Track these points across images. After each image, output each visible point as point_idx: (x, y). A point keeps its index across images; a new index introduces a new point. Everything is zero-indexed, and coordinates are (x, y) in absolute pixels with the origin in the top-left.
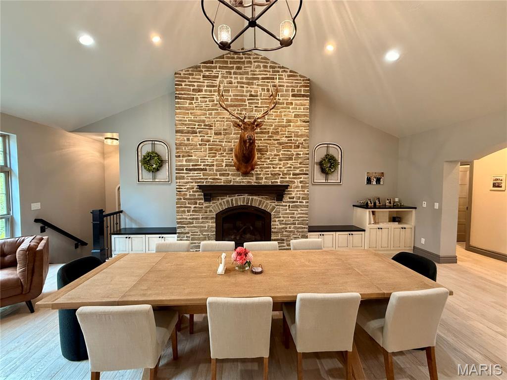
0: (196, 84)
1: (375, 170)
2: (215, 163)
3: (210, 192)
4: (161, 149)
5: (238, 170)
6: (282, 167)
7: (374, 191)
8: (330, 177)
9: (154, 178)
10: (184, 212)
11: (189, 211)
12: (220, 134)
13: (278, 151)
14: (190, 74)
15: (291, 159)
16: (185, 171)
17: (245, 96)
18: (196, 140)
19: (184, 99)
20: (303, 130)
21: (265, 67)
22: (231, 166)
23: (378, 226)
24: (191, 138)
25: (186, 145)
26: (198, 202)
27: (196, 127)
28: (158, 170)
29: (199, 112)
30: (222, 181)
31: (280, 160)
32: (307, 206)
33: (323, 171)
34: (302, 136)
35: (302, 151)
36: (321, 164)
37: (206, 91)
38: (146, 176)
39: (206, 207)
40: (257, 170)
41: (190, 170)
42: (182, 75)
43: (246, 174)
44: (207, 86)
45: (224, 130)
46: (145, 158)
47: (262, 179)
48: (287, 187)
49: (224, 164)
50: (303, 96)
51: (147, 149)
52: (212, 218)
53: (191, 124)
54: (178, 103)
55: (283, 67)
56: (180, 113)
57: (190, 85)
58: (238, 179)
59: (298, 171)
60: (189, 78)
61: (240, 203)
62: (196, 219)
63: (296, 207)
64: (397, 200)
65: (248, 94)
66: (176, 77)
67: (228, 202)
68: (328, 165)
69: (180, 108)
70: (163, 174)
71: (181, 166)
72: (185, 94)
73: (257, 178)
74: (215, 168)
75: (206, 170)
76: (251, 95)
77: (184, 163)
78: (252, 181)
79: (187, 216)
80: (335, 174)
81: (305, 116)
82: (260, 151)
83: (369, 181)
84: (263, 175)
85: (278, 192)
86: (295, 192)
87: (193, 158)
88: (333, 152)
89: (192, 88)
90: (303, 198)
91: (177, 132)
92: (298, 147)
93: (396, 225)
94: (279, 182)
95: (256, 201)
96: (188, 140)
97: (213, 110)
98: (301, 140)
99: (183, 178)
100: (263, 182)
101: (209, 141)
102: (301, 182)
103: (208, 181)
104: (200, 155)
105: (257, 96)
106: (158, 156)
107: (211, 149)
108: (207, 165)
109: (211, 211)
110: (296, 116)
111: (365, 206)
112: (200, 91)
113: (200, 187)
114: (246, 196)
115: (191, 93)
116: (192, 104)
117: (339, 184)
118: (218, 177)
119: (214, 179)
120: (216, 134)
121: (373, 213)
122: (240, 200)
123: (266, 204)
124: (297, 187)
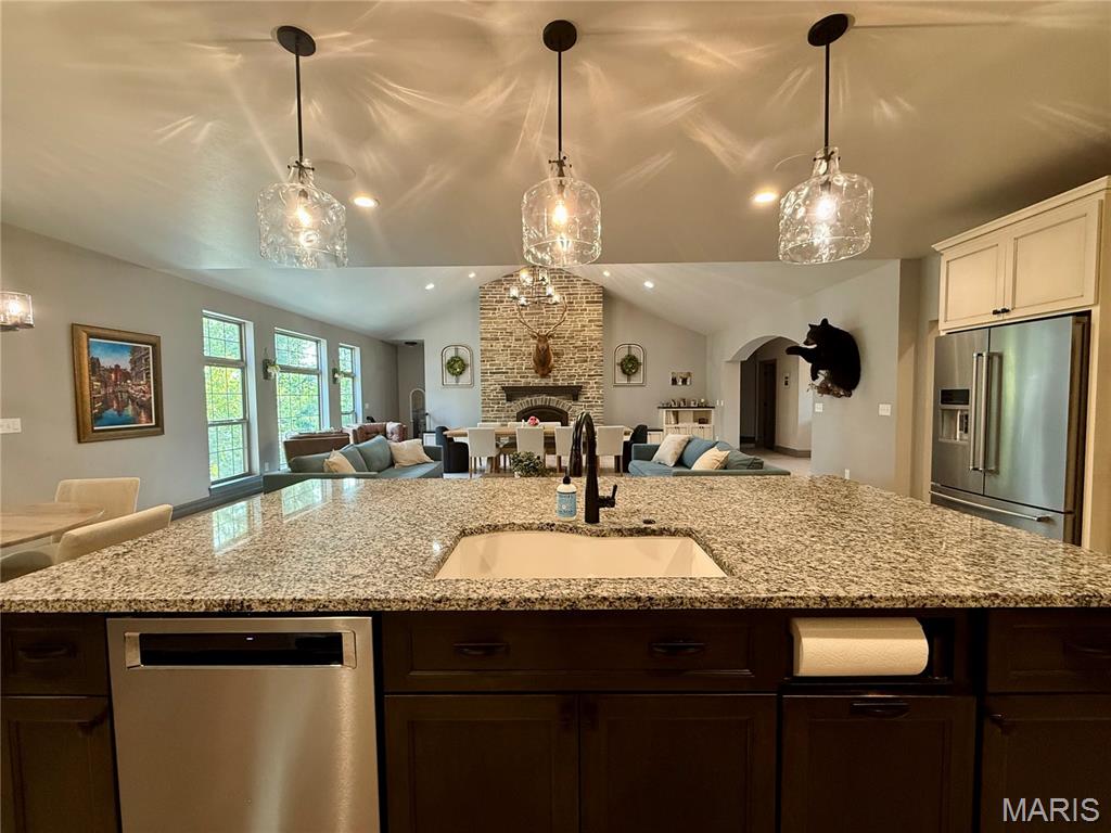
0: (498, 296)
1: (681, 371)
2: (516, 367)
3: (512, 393)
4: (464, 353)
5: (536, 372)
6: (577, 369)
7: (680, 392)
8: (632, 378)
9: (458, 381)
10: (488, 411)
11: (492, 411)
12: (520, 340)
13: (574, 354)
14: (493, 288)
15: (586, 361)
16: (489, 375)
18: (499, 346)
19: (488, 309)
20: (597, 335)
21: (560, 277)
23: (676, 425)
24: (494, 344)
25: (490, 351)
26: (501, 402)
27: (499, 334)
28: (461, 373)
29: (501, 321)
30: (522, 382)
31: (576, 363)
32: (602, 406)
33: (624, 372)
34: (596, 339)
35: (596, 354)
36: (621, 365)
37: (507, 302)
38: (450, 379)
39: (507, 407)
40: (555, 372)
41: (494, 373)
42: (486, 289)
43: (544, 376)
45: (524, 336)
46: (449, 363)
47: (558, 380)
48: (581, 387)
49: (524, 367)
50: (597, 302)
51: (450, 354)
52: (514, 417)
53: (494, 332)
54: (483, 314)
55: (577, 277)
56: (484, 323)
57: (493, 297)
58: (537, 381)
59: (592, 373)
60: (492, 291)
61: (539, 403)
62: (499, 417)
63: (592, 406)
64: (703, 401)
66: (481, 291)
67: (527, 402)
68: (630, 366)
69: (484, 318)
70: (465, 378)
71: (485, 369)
72: (488, 305)
73: (554, 380)
74: (516, 371)
75: (507, 373)
77: (489, 367)
78: (551, 382)
79: (491, 415)
80: (637, 375)
81: (599, 321)
82: (556, 354)
83: (674, 381)
84: (559, 378)
85: (574, 392)
86: (590, 393)
87: (496, 362)
88: (634, 352)
89: (494, 300)
90: (599, 398)
91: (482, 339)
92: (592, 350)
93: (697, 424)
94: (574, 383)
95: (554, 401)
96: (492, 346)
97: (513, 318)
98: (595, 343)
99: (488, 380)
100: (560, 383)
101: (510, 347)
102: (596, 383)
103: (511, 383)
104: (502, 360)
106: (462, 360)
107: (512, 354)
108: (509, 369)
109: (512, 410)
110: (590, 321)
112: (502, 302)
113: (503, 388)
114: (544, 396)
115: (494, 304)
116: (495, 314)
117: (641, 385)
118: (519, 379)
119: (515, 381)
120: (516, 340)
121: (676, 414)
122: (539, 400)
123: (564, 404)
124: (592, 388)
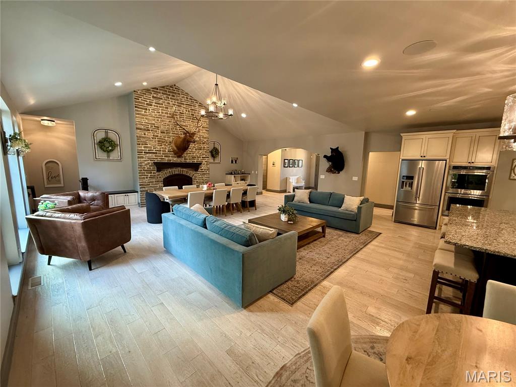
0: (148, 100)
1: (235, 156)
2: (162, 150)
3: (160, 166)
4: (113, 136)
6: (196, 154)
7: (234, 167)
8: (215, 159)
9: (108, 156)
10: (144, 178)
11: (147, 178)
12: (164, 133)
13: (195, 145)
14: (144, 94)
15: (201, 149)
16: (143, 154)
17: (178, 113)
18: (150, 135)
19: (141, 108)
20: (206, 135)
21: (187, 98)
22: (171, 151)
23: (236, 183)
24: (146, 133)
25: (144, 137)
26: (152, 172)
27: (150, 127)
29: (151, 118)
30: (166, 160)
31: (196, 150)
32: (209, 174)
33: (213, 156)
34: (205, 138)
35: (206, 146)
36: (211, 152)
37: (154, 106)
39: (157, 175)
41: (147, 153)
42: (139, 93)
43: (179, 156)
44: (155, 103)
45: (166, 130)
46: (100, 142)
47: (187, 159)
48: (200, 164)
49: (167, 151)
52: (161, 181)
53: (145, 125)
54: (137, 111)
55: (196, 100)
56: (139, 117)
57: (144, 101)
58: (175, 159)
59: (204, 156)
60: (143, 96)
61: (177, 173)
62: (152, 182)
63: (204, 174)
64: (243, 170)
65: (179, 112)
66: (135, 94)
67: (170, 172)
68: (214, 153)
69: (138, 114)
71: (141, 150)
72: (141, 106)
73: (185, 159)
74: (162, 152)
75: (157, 153)
76: (180, 113)
77: (143, 148)
78: (182, 160)
79: (146, 180)
80: (218, 158)
81: (207, 128)
83: (232, 162)
85: (196, 166)
86: (203, 167)
87: (149, 145)
88: (216, 146)
89: (146, 103)
90: (207, 170)
91: (137, 129)
92: (204, 143)
93: (243, 182)
94: (195, 161)
95: (185, 171)
96: (145, 134)
97: (159, 118)
98: (206, 140)
99: (143, 158)
100: (188, 161)
101: (157, 136)
102: (206, 162)
103: (159, 160)
104: (152, 144)
105: (183, 114)
106: (113, 141)
107: (159, 141)
108: (157, 151)
109: (160, 177)
111: (231, 174)
112: (151, 105)
113: (154, 163)
114: (179, 169)
115: (145, 105)
116: (146, 112)
117: (219, 163)
118: (164, 157)
119: (161, 159)
120: (161, 132)
121: (235, 177)
122: (176, 171)
123: (190, 173)
124: (204, 164)
